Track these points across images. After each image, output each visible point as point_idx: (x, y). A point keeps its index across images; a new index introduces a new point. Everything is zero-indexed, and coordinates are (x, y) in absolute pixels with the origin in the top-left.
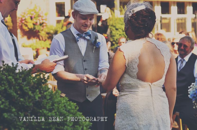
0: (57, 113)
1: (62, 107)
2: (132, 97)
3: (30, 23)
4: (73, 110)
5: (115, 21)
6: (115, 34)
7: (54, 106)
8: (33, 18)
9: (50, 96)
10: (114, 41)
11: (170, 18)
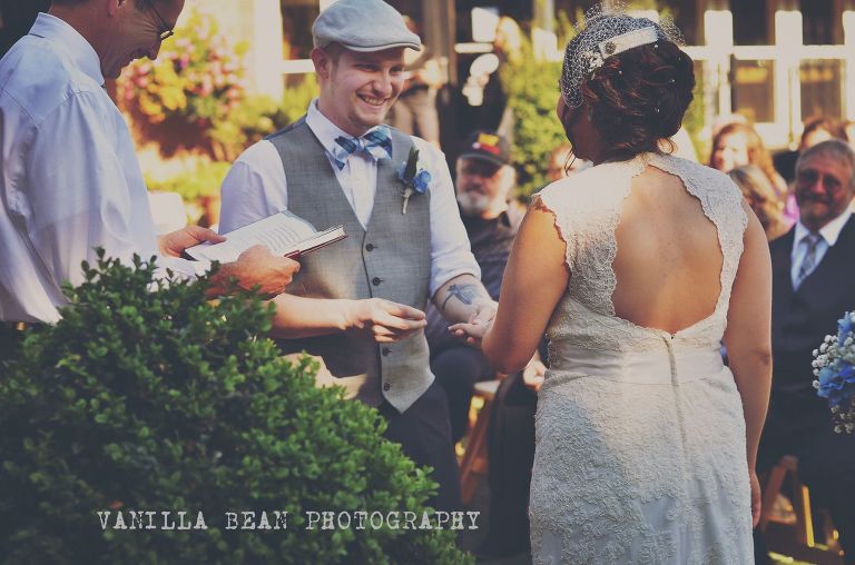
0: (307, 443)
1: (324, 422)
2: (595, 388)
3: (172, 85)
4: (367, 432)
5: (534, 76)
6: (536, 131)
7: (296, 416)
8: (185, 66)
9: (278, 378)
10: (531, 162)
11: (772, 61)
